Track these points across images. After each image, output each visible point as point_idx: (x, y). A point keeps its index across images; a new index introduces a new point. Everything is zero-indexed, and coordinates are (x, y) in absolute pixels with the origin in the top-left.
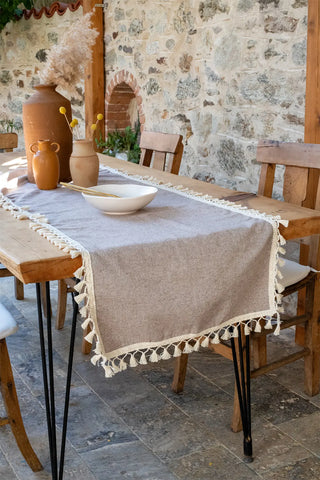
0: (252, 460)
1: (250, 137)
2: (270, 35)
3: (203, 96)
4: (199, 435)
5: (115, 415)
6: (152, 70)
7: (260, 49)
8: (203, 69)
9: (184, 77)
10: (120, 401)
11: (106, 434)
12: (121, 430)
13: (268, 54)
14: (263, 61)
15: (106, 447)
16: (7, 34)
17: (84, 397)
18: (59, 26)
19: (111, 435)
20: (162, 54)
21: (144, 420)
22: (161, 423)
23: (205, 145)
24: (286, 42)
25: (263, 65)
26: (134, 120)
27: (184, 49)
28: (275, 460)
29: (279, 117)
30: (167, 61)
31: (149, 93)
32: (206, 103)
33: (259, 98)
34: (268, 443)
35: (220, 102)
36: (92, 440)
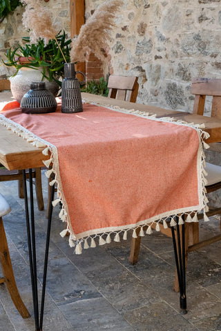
0: (186, 312)
1: (188, 80)
2: (203, 5)
3: (155, 53)
4: (148, 293)
5: (86, 279)
6: (118, 36)
7: (195, 16)
8: (154, 33)
9: (141, 39)
10: (90, 269)
11: (79, 292)
12: (89, 289)
13: (201, 19)
14: (197, 24)
15: (78, 302)
16: (18, 14)
17: (64, 266)
18: (54, 7)
19: (82, 293)
20: (126, 24)
21: (107, 283)
22: (119, 284)
23: (155, 88)
24: (214, 9)
25: (197, 27)
26: (106, 73)
27: (141, 19)
28: (203, 312)
29: (209, 64)
30: (129, 28)
31: (116, 52)
32: (157, 57)
33: (194, 51)
34: (199, 300)
35: (166, 56)
36: (67, 296)
